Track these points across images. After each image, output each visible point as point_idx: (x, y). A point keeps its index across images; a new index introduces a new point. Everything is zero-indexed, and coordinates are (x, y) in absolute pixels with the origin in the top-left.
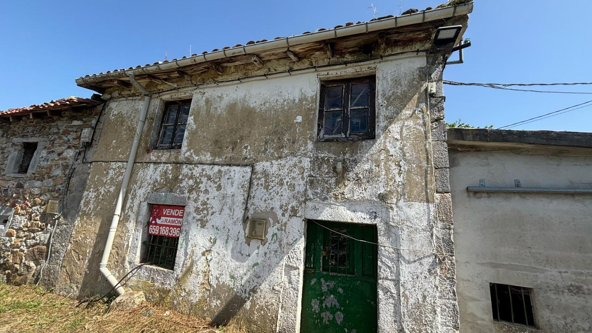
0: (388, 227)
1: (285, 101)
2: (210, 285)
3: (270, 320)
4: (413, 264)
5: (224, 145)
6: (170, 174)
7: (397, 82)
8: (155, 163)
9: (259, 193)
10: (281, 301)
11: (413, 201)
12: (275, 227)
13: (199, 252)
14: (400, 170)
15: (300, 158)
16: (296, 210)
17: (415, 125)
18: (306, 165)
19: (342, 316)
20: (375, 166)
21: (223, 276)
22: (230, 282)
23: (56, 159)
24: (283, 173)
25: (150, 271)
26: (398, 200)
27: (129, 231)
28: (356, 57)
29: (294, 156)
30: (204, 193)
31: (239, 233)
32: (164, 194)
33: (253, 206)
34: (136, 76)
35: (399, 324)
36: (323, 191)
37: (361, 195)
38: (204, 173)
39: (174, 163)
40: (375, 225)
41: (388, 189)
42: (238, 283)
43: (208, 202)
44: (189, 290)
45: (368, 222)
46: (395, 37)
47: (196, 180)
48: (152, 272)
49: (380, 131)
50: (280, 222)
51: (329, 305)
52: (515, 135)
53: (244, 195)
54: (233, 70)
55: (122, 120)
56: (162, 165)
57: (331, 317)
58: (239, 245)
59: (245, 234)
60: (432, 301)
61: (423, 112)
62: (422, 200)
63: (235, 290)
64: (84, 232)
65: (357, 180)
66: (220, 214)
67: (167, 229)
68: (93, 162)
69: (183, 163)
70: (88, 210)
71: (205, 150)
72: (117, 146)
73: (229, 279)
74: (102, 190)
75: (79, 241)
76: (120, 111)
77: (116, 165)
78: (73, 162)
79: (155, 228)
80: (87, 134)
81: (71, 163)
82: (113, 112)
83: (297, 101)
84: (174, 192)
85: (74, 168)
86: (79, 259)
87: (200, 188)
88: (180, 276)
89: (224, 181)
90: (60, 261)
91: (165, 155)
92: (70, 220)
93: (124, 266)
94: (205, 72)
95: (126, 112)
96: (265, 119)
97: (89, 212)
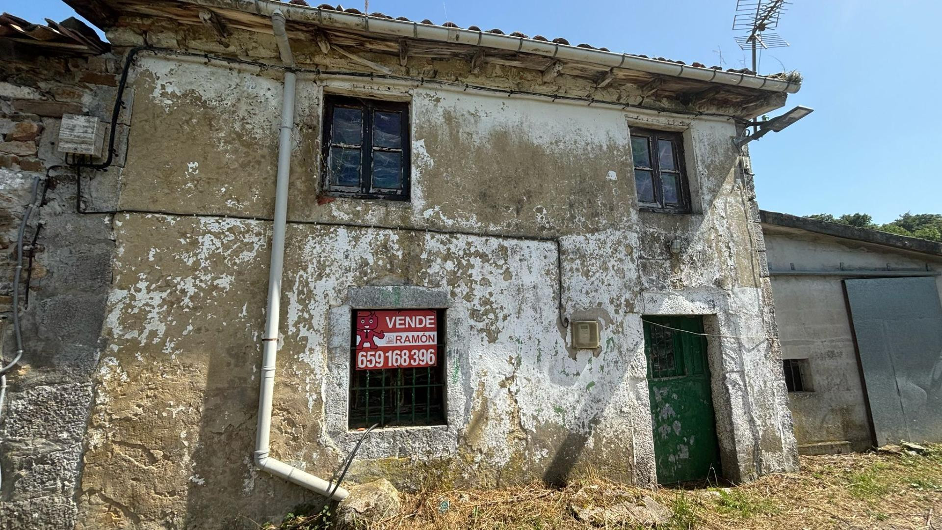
0: (728, 315)
1: (587, 144)
2: (525, 431)
3: (624, 453)
4: (752, 352)
5: (500, 203)
6: (398, 250)
7: (713, 148)
8: (349, 226)
9: (575, 281)
10: (632, 424)
11: (745, 287)
12: (609, 330)
13: (493, 383)
14: (730, 253)
15: (624, 232)
16: (632, 304)
17: (736, 202)
18: (633, 242)
19: (680, 425)
20: (708, 247)
21: (544, 412)
22: (557, 419)
24: (605, 254)
25: (394, 438)
26: (733, 286)
27: (312, 371)
28: (673, 105)
29: (616, 229)
30: (481, 285)
31: (556, 343)
32: (390, 288)
33: (570, 303)
35: (749, 414)
36: (659, 278)
37: (699, 281)
38: (473, 250)
40: (715, 315)
41: (723, 274)
42: (570, 417)
43: (493, 299)
44: (490, 449)
45: (707, 312)
47: (459, 263)
48: (398, 438)
49: (706, 205)
50: (614, 321)
51: (665, 417)
53: (552, 286)
54: (498, 71)
55: (205, 114)
56: (370, 231)
57: (669, 429)
58: (560, 362)
59: (567, 344)
60: (771, 385)
61: (740, 189)
62: (751, 285)
63: (567, 427)
64: (149, 393)
65: (692, 264)
66: (518, 318)
67: (405, 354)
68: (122, 212)
69: (425, 231)
70: (147, 338)
71: (464, 209)
72: (209, 179)
73: (555, 414)
74: (189, 286)
75: (136, 418)
76: (189, 88)
77: (220, 223)
78: (26, 207)
79: (374, 356)
80: (86, 132)
81: (20, 209)
82: (163, 87)
83: (605, 148)
84: (417, 285)
85: (40, 226)
86: (153, 460)
87: (471, 276)
88: (465, 431)
89: (514, 263)
90: (66, 483)
91: (373, 211)
92: (69, 370)
93: (319, 444)
94: (441, 60)
95: (213, 95)
96: (562, 168)
97: (154, 342)
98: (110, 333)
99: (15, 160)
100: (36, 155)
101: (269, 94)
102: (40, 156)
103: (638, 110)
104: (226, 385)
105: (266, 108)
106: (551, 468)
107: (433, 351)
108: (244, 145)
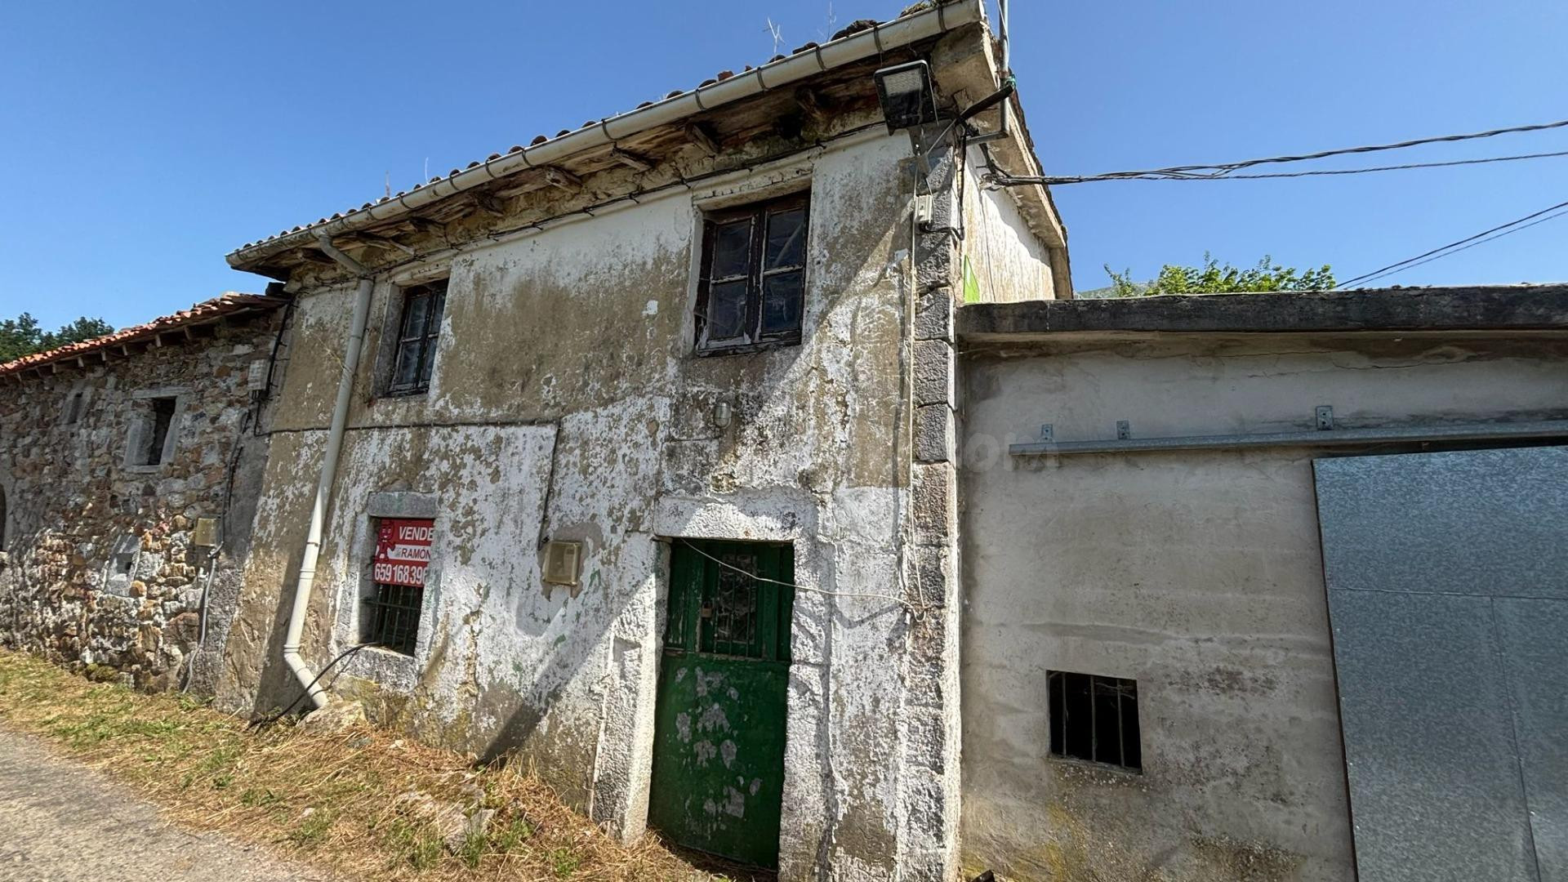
0: (816, 546)
1: (625, 266)
2: (478, 685)
3: (583, 757)
4: (858, 629)
5: (508, 378)
6: (408, 451)
7: (852, 201)
8: (380, 428)
9: (571, 483)
10: (605, 716)
11: (865, 485)
12: (597, 558)
13: (458, 616)
14: (845, 414)
15: (651, 398)
16: (639, 517)
17: (884, 304)
19: (735, 750)
20: (798, 408)
21: (501, 666)
22: (513, 678)
23: (208, 430)
24: (616, 436)
26: (836, 484)
27: (336, 576)
28: (766, 147)
29: (639, 396)
30: (468, 489)
31: (531, 572)
32: (396, 494)
34: (334, 237)
35: (825, 762)
36: (693, 472)
37: (767, 477)
38: (469, 444)
39: (415, 425)
40: (791, 543)
41: (820, 461)
42: (528, 681)
43: (476, 508)
44: (441, 697)
45: (777, 536)
46: (841, 91)
47: (454, 461)
48: (377, 660)
49: (811, 324)
50: (607, 545)
51: (710, 728)
52: (1104, 310)
53: (541, 490)
54: (522, 203)
55: (323, 336)
56: (393, 431)
58: (531, 599)
59: (542, 574)
60: (891, 711)
61: (901, 272)
62: (884, 481)
63: (522, 694)
64: (260, 582)
65: (760, 444)
66: (497, 533)
67: (406, 570)
68: (274, 432)
69: (432, 426)
70: (267, 537)
71: (472, 394)
72: (315, 396)
73: (513, 672)
74: (290, 493)
75: (253, 602)
76: (319, 316)
77: (312, 436)
78: (237, 435)
79: (386, 568)
81: (235, 437)
82: (307, 321)
83: (649, 266)
84: (416, 490)
85: (241, 448)
86: (254, 638)
87: (460, 478)
88: (423, 668)
89: (504, 460)
91: (399, 409)
92: (237, 559)
93: (328, 651)
94: (470, 214)
95: (330, 318)
97: (269, 540)
98: (254, 531)
99: (238, 401)
103: (715, 180)
106: (494, 744)
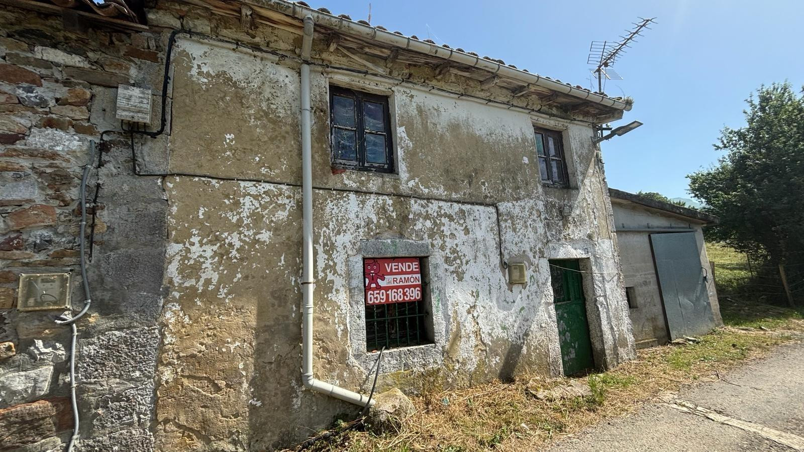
0: (596, 258)
1: (510, 137)
2: (485, 344)
3: (544, 355)
4: (610, 283)
5: (458, 177)
6: (393, 212)
7: (582, 146)
8: (357, 192)
9: (508, 236)
10: (548, 335)
11: (604, 239)
12: (530, 270)
13: (463, 310)
14: (595, 216)
15: (535, 201)
16: (543, 251)
17: (596, 182)
18: (541, 208)
20: (582, 212)
21: (495, 330)
22: (503, 334)
24: (525, 216)
25: (400, 356)
26: (598, 238)
27: (339, 307)
28: (559, 112)
29: (530, 199)
30: (450, 238)
31: (500, 280)
32: (389, 241)
33: (506, 251)
35: (610, 324)
36: (556, 233)
37: (579, 235)
38: (443, 212)
39: (394, 195)
40: (589, 258)
41: (592, 230)
42: (511, 333)
43: (458, 249)
44: (464, 359)
45: (584, 256)
47: (435, 222)
48: (403, 356)
49: (580, 184)
50: (533, 264)
53: (495, 239)
54: (453, 79)
56: (372, 196)
57: (564, 338)
58: (503, 293)
59: (506, 280)
61: (598, 173)
62: (607, 238)
63: (510, 340)
64: (209, 332)
65: (574, 223)
66: (475, 262)
67: (400, 292)
68: (173, 175)
69: (410, 197)
70: (204, 285)
71: (435, 181)
72: (245, 149)
73: (502, 331)
74: (235, 240)
75: (201, 355)
76: (221, 69)
77: (257, 187)
78: (84, 168)
79: (379, 294)
80: (142, 102)
81: (78, 170)
82: (199, 67)
83: (520, 140)
84: (408, 239)
85: (98, 186)
86: (218, 389)
87: (443, 231)
88: (447, 347)
89: (469, 222)
90: (142, 416)
91: (373, 181)
92: (137, 316)
93: (348, 365)
94: (415, 66)
95: (242, 77)
96: (495, 153)
97: (210, 289)
98: (171, 281)
99: (70, 123)
100: (88, 120)
101: (287, 80)
102: (92, 121)
103: (538, 114)
104: (273, 323)
105: (286, 92)
106: (502, 369)
107: (419, 289)
108: (271, 122)
